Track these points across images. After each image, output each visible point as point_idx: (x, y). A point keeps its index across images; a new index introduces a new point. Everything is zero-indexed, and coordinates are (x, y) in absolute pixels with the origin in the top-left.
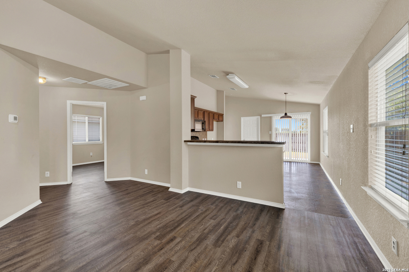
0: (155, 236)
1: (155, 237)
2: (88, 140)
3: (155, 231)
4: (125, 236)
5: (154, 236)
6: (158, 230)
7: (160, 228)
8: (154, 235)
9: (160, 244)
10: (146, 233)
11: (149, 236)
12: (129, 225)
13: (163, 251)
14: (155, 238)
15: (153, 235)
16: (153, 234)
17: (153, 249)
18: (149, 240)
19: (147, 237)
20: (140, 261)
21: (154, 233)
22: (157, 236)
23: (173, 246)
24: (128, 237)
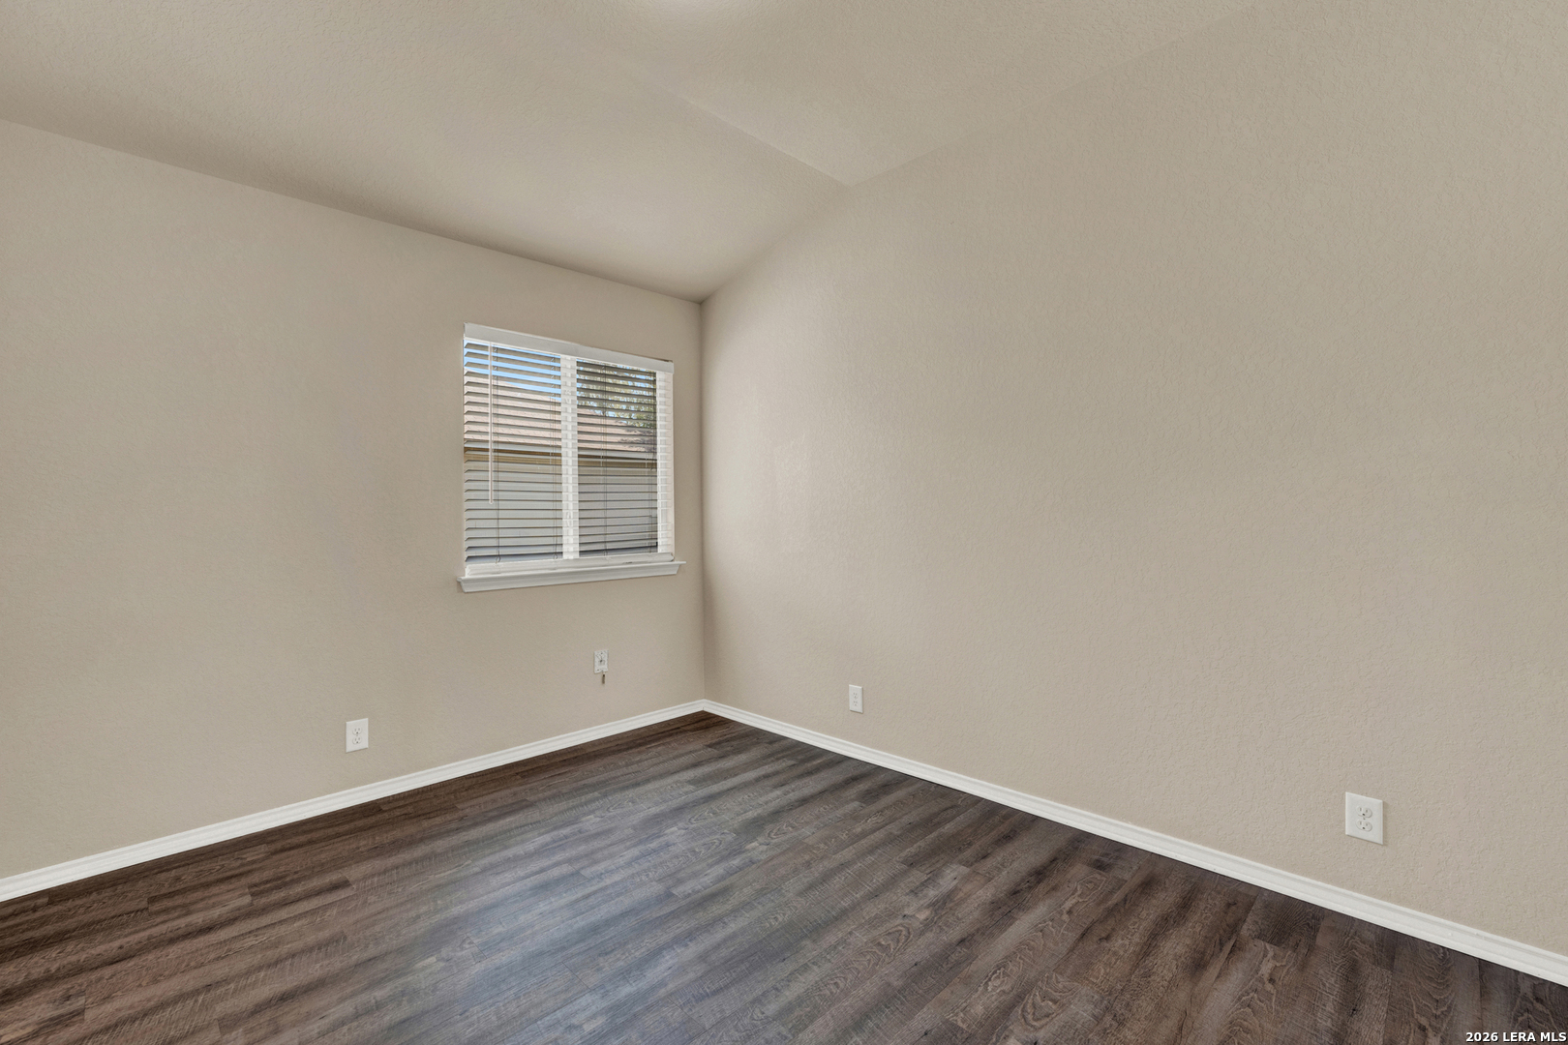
2: (578, 548)
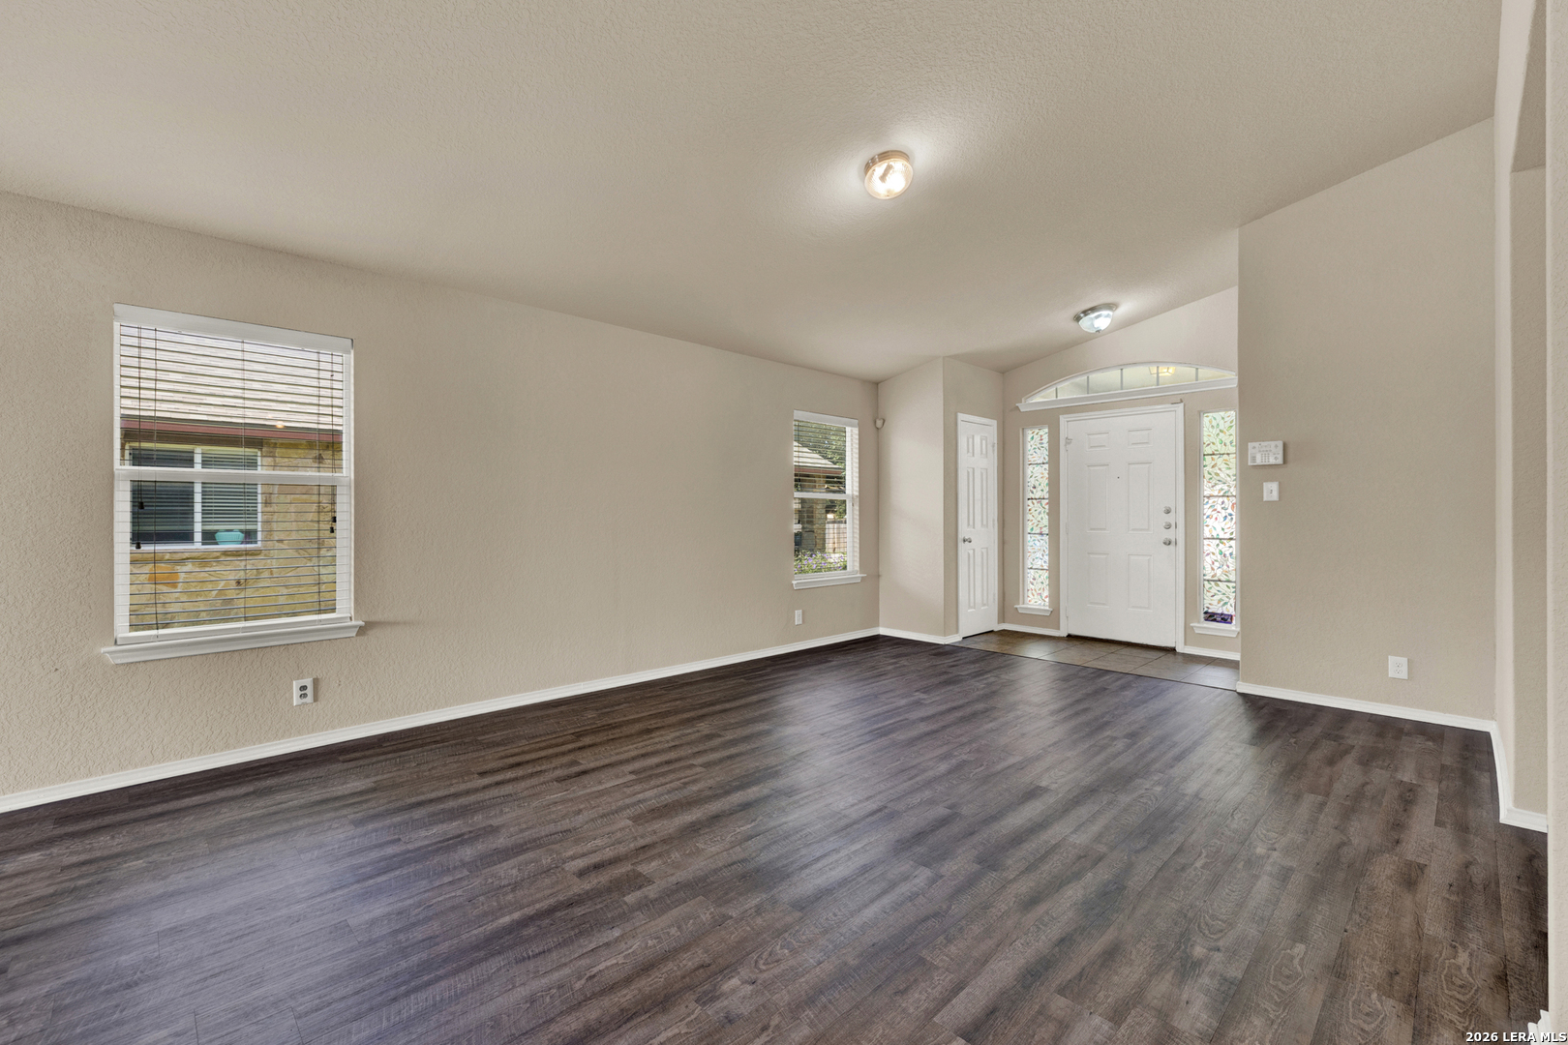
0: (644, 889)
1: (650, 888)
3: (638, 913)
4: (759, 910)
5: (651, 891)
6: (623, 917)
7: (611, 924)
8: (646, 897)
9: (641, 861)
10: (675, 912)
11: (668, 896)
12: (753, 977)
13: (641, 842)
14: (649, 882)
15: (652, 895)
16: (651, 902)
17: (668, 852)
18: (673, 879)
19: (677, 891)
20: (707, 830)
21: (644, 905)
22: (640, 887)
23: (608, 849)
24: (747, 907)
